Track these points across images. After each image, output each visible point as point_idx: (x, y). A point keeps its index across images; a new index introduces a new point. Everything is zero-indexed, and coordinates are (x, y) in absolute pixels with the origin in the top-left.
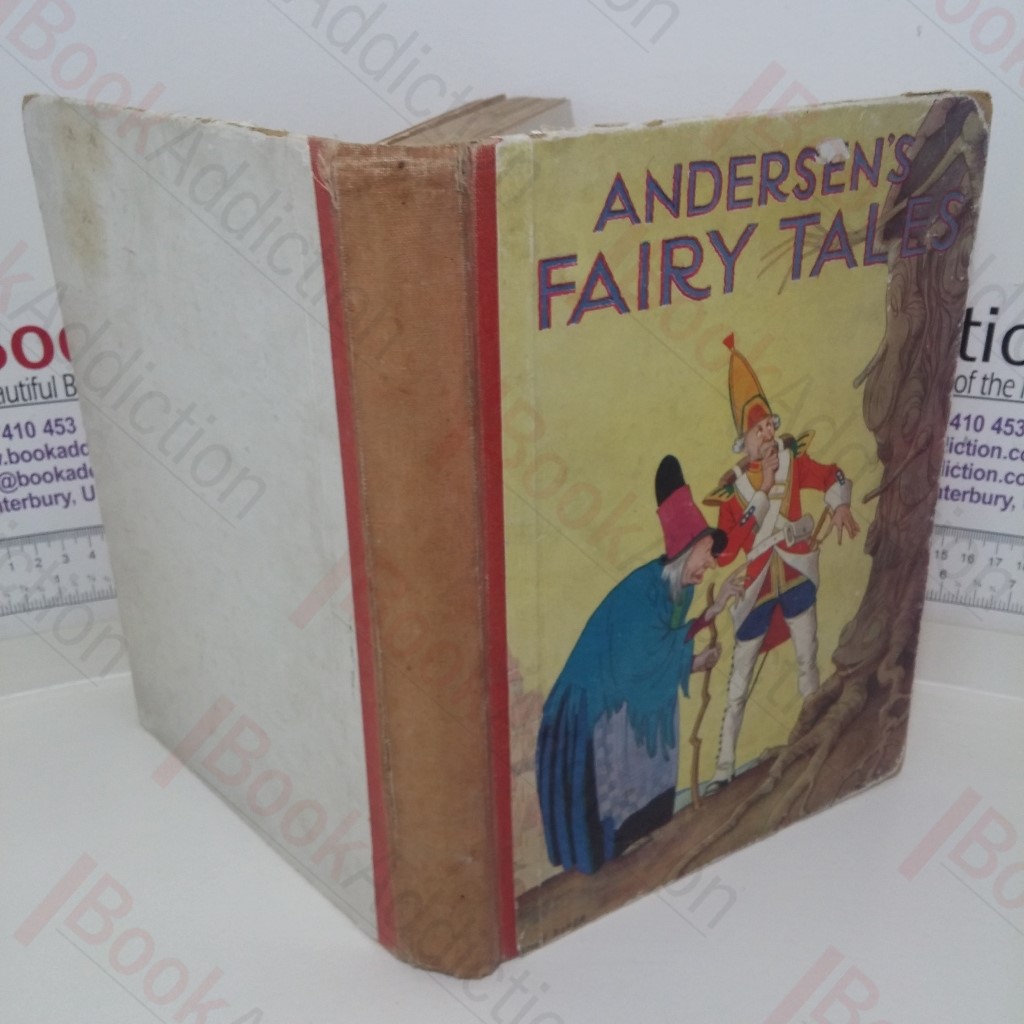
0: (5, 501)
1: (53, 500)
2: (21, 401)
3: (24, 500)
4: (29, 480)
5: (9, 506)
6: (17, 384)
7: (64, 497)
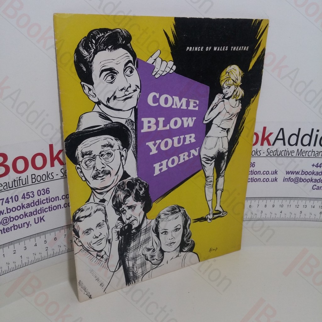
0: (4, 229)
1: (22, 225)
2: (14, 187)
3: (11, 227)
4: (14, 219)
5: (5, 231)
6: (13, 180)
7: (27, 224)
